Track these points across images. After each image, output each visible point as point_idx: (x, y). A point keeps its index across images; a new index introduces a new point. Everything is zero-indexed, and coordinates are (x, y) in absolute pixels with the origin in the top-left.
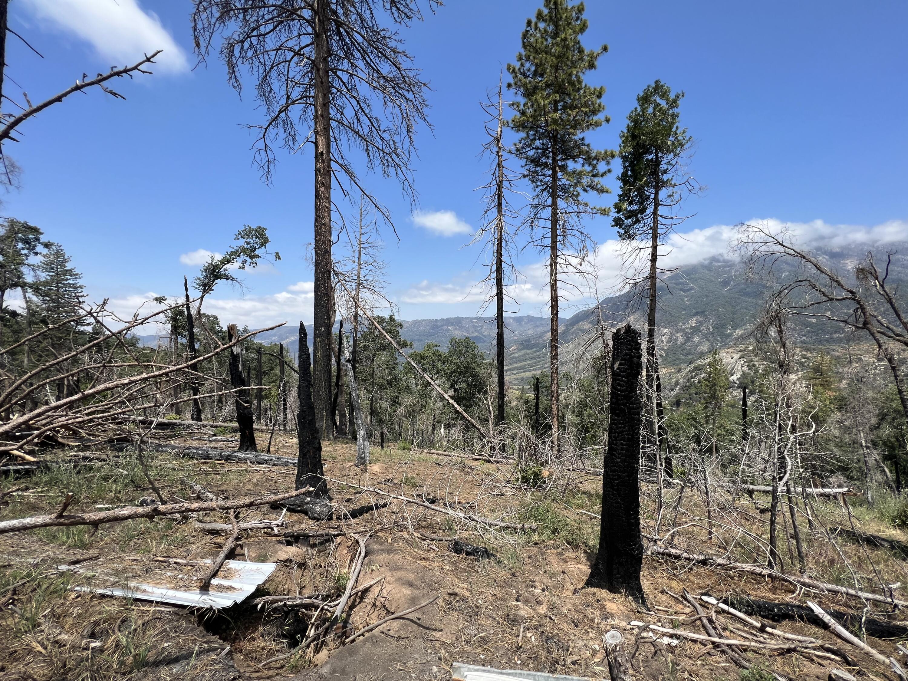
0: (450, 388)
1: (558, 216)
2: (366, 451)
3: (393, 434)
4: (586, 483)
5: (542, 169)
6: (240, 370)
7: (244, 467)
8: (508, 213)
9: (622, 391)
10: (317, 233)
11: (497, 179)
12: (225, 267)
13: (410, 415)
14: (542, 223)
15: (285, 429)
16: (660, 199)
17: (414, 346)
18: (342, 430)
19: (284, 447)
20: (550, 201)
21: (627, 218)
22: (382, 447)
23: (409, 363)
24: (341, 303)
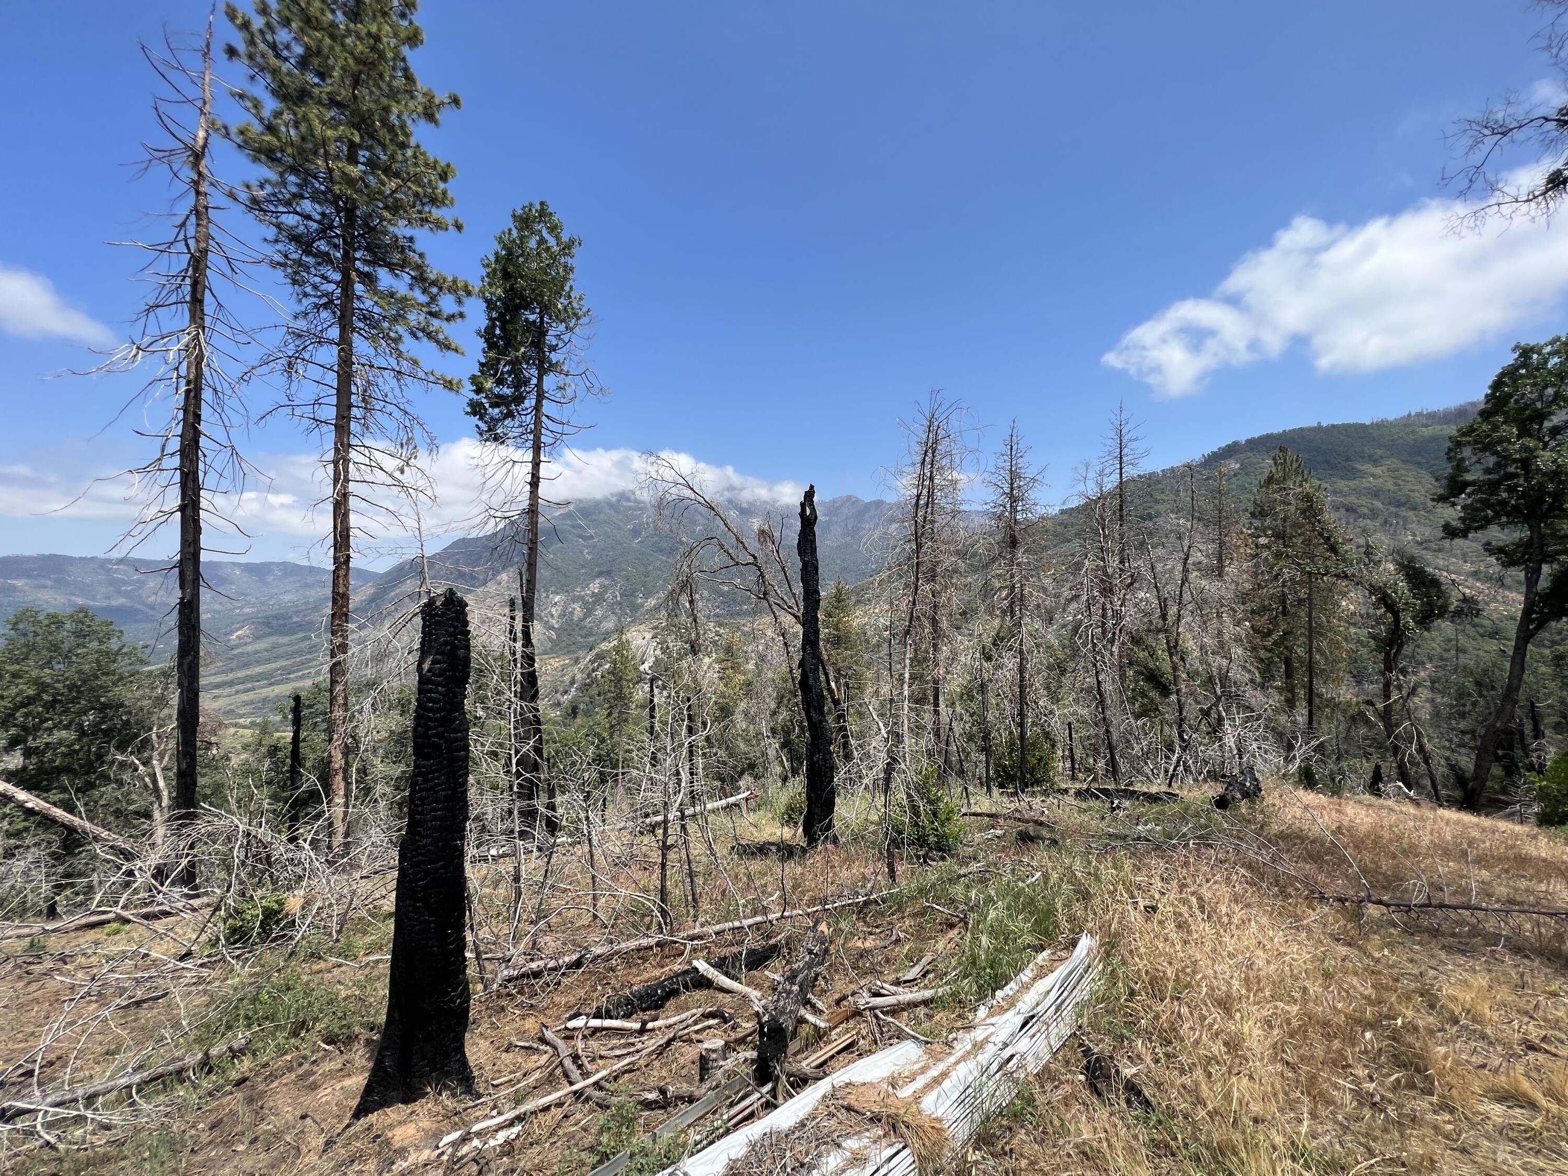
0: (10, 748)
1: (354, 367)
8: (219, 327)
9: (436, 712)
11: (192, 242)
14: (314, 372)
16: (545, 388)
20: (334, 333)
21: (493, 406)
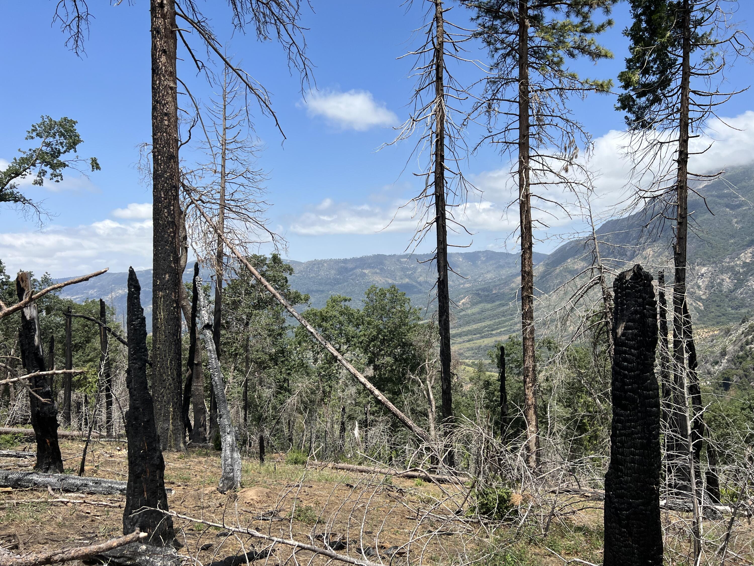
0: (369, 364)
1: (530, 96)
2: (236, 467)
3: (279, 438)
4: (582, 514)
5: (504, 23)
6: (36, 343)
7: (43, 496)
8: (452, 93)
9: (630, 370)
10: (156, 129)
11: (435, 40)
12: (12, 182)
13: (306, 408)
14: (504, 106)
15: (109, 435)
16: (691, 64)
17: (312, 300)
18: (199, 434)
19: (107, 463)
20: (516, 73)
21: (640, 95)
22: (262, 460)
23: (304, 327)
24: (196, 236)
